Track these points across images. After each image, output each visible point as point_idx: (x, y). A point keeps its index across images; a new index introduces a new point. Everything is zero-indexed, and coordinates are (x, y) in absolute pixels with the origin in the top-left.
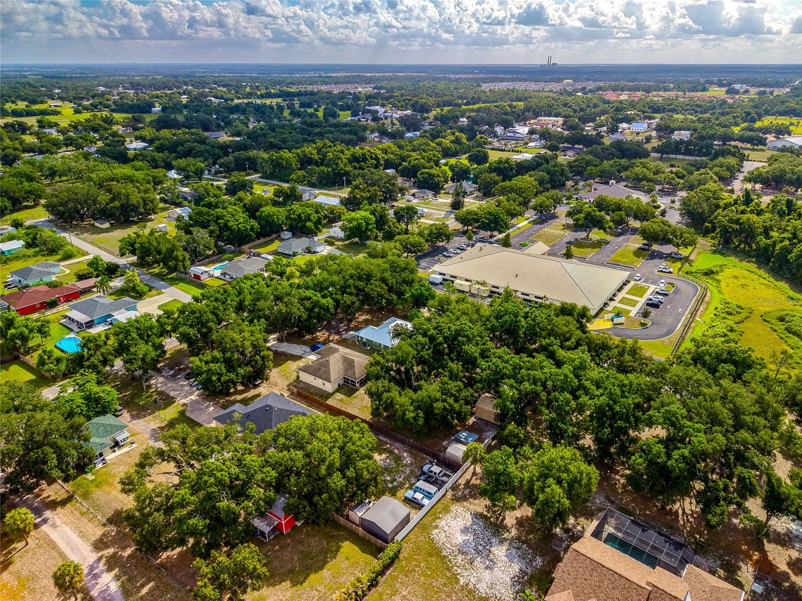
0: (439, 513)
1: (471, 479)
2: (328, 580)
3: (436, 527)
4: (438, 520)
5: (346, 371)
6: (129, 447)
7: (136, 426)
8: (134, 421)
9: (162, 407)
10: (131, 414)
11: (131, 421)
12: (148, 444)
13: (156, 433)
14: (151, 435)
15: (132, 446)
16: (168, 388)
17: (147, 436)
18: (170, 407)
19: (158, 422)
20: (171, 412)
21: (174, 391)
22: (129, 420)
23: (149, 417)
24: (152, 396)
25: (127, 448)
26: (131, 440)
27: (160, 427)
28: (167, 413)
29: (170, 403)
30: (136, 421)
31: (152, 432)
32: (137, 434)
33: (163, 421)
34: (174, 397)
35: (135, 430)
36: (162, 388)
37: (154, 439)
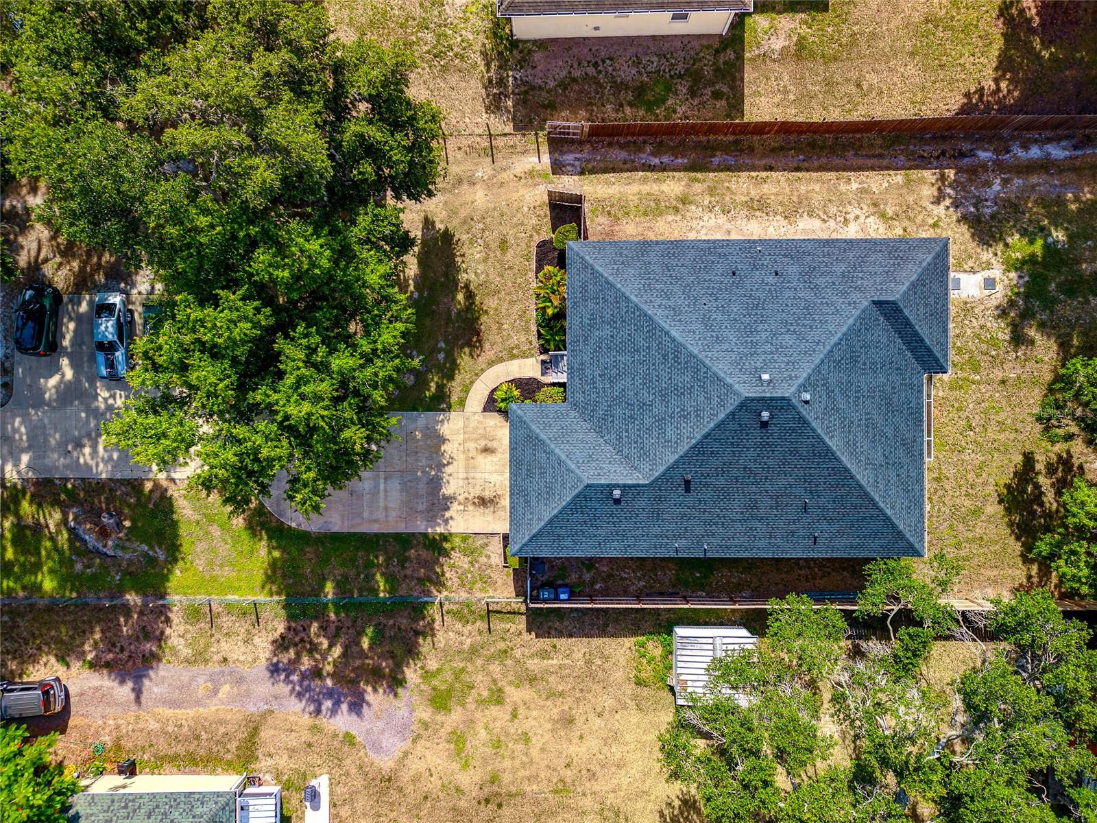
6: (316, 808)
7: (198, 702)
8: (146, 682)
9: (161, 555)
10: (94, 665)
11: (138, 692)
12: (349, 739)
13: (303, 676)
14: (300, 695)
15: (314, 796)
16: (37, 444)
17: (295, 710)
18: (183, 531)
19: (242, 627)
20: (224, 549)
21: (79, 445)
22: (124, 691)
23: (178, 635)
24: (38, 529)
25: (309, 813)
26: (278, 775)
27: (281, 644)
28: (211, 564)
29: (153, 514)
30: (158, 683)
31: (287, 680)
32: (255, 731)
33: (255, 614)
34: (127, 475)
35: (222, 722)
36: (16, 465)
37: (337, 703)
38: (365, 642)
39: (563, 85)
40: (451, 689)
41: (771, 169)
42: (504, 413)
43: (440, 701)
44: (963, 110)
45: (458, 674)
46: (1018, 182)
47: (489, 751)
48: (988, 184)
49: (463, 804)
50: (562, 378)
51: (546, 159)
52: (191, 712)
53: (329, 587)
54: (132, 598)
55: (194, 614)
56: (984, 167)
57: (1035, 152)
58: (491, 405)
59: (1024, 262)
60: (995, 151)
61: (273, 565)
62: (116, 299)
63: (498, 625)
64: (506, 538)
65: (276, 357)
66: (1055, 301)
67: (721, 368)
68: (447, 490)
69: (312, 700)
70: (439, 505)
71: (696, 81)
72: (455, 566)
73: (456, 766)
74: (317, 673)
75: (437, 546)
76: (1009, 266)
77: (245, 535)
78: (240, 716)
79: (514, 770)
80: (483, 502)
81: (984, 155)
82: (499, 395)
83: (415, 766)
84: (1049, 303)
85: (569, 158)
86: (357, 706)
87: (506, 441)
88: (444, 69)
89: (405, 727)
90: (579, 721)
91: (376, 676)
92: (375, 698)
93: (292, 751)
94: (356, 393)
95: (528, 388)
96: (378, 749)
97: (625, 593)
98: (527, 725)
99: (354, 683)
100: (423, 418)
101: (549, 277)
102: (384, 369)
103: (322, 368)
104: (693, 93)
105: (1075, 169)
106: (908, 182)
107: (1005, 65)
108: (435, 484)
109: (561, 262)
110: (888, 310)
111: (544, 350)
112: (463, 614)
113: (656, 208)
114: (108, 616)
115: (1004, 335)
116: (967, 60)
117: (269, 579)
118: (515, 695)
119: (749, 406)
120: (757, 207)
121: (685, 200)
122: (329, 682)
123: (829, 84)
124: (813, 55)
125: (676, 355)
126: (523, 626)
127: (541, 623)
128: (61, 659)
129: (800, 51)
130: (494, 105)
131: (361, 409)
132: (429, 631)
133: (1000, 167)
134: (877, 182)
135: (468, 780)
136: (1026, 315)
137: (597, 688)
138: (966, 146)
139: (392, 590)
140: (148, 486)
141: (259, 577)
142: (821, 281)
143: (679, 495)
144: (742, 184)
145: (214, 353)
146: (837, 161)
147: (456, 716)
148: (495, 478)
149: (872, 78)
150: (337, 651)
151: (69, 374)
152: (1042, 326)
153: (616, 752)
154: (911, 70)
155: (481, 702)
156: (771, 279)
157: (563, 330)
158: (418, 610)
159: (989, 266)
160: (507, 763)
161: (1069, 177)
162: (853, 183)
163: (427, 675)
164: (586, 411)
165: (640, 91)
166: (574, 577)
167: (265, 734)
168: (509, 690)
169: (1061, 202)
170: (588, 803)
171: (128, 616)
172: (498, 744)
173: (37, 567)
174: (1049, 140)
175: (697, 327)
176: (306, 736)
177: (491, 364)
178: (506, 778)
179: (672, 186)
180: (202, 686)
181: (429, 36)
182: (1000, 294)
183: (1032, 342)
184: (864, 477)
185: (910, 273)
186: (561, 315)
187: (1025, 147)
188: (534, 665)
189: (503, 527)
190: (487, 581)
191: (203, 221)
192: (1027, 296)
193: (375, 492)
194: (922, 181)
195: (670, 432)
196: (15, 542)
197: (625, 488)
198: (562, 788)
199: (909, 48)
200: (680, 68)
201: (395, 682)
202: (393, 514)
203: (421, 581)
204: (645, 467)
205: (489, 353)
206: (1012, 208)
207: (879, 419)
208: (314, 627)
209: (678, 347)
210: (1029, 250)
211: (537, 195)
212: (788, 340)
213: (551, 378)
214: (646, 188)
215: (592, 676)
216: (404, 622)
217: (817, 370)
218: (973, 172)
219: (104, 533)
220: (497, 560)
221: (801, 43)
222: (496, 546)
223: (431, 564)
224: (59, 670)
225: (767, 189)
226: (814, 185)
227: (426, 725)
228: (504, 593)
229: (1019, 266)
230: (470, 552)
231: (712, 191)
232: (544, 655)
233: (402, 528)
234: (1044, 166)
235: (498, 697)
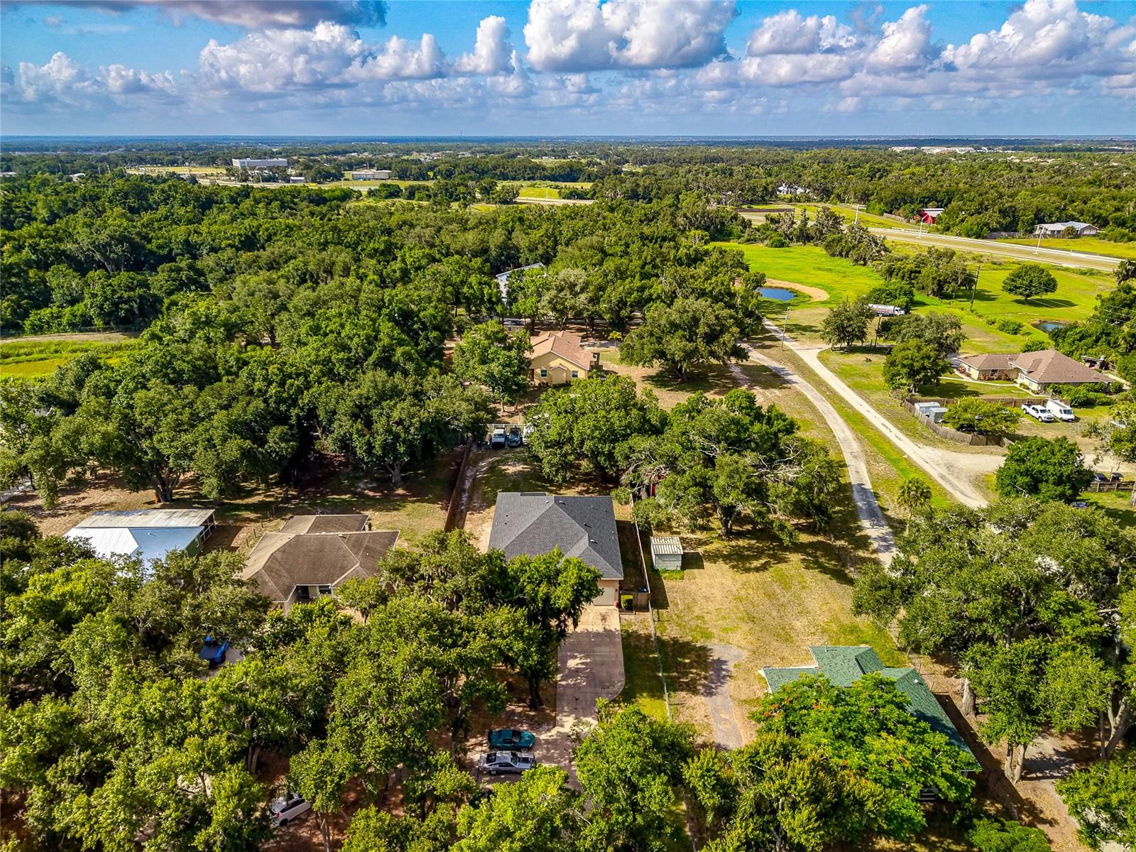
7: (735, 727)
12: (739, 665)
13: (711, 683)
14: (722, 684)
17: (731, 685)
27: (695, 693)
31: (715, 689)
32: (745, 701)
33: (677, 706)
37: (723, 669)
38: (686, 661)
40: (700, 632)
44: (446, 511)
45: (692, 630)
46: (475, 500)
47: (728, 621)
49: (757, 628)
52: (742, 731)
60: (463, 505)
63: (665, 618)
68: (601, 630)
69: (724, 680)
72: (637, 630)
73: (739, 631)
74: (708, 677)
75: (628, 634)
78: (737, 709)
79: (735, 613)
83: (744, 644)
86: (721, 662)
89: (725, 647)
90: (705, 594)
91: (703, 656)
92: (715, 656)
96: (740, 656)
98: (711, 609)
99: (709, 664)
112: (661, 628)
122: (712, 673)
126: (664, 611)
127: (660, 605)
132: (675, 638)
135: (745, 627)
137: (688, 590)
139: (654, 652)
143: (592, 529)
147: (713, 630)
150: (694, 671)
153: (716, 585)
155: (704, 623)
158: (664, 643)
160: (732, 615)
167: (744, 697)
169: (486, 492)
170: (742, 592)
172: (724, 618)
174: (461, 497)
178: (739, 615)
180: (724, 726)
187: (463, 500)
188: (682, 607)
190: (644, 621)
194: (470, 517)
208: (683, 680)
220: (632, 617)
223: (637, 637)
227: (722, 640)
228: (648, 616)
230: (630, 625)
232: (677, 604)
235: (701, 618)
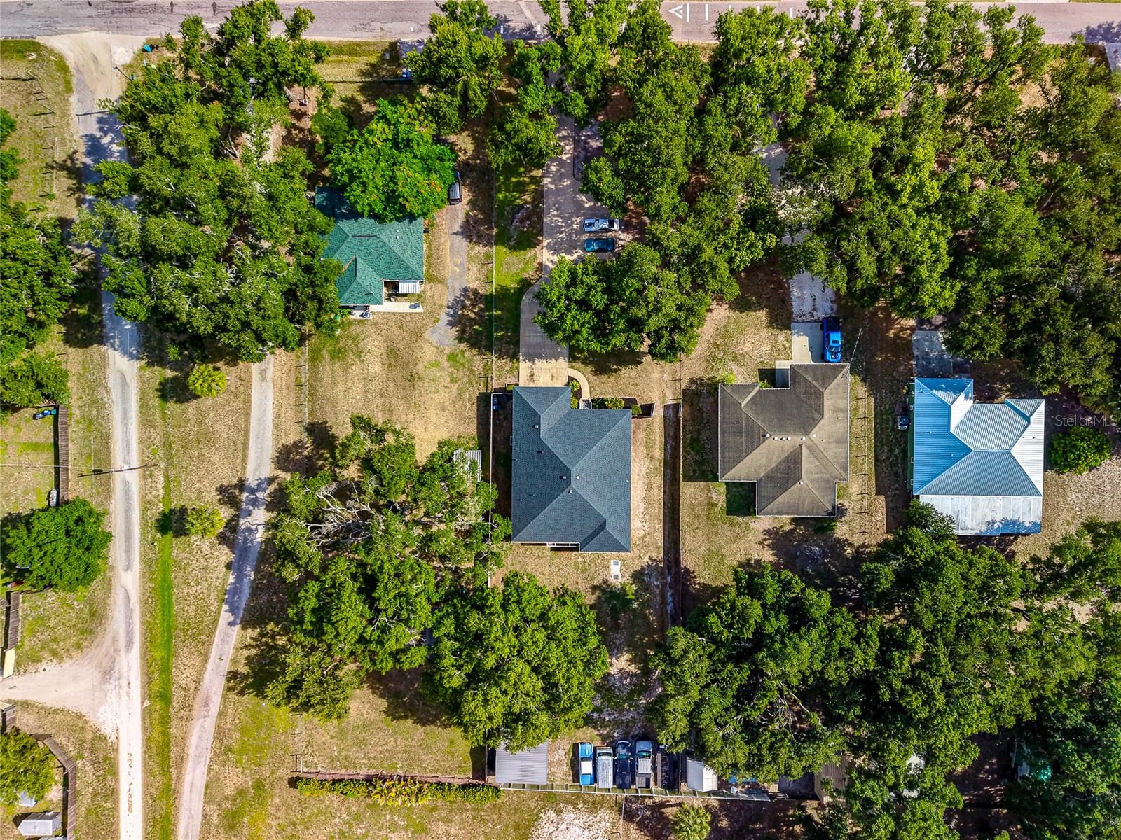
0: (584, 802)
1: (671, 806)
2: (414, 742)
3: (559, 812)
4: (570, 807)
5: (770, 477)
6: (411, 307)
7: (452, 258)
8: (460, 237)
9: (512, 243)
10: (467, 214)
11: (457, 234)
12: (437, 320)
13: (463, 301)
14: (455, 300)
15: (415, 307)
16: (558, 192)
17: (449, 298)
18: (522, 252)
19: (482, 277)
20: (514, 269)
21: (557, 209)
22: (457, 228)
23: (480, 250)
24: (524, 192)
25: (409, 304)
26: (423, 292)
27: (475, 292)
28: (508, 264)
29: (529, 240)
30: (461, 242)
31: (461, 295)
32: (440, 282)
33: (488, 281)
34: (545, 229)
35: (444, 268)
36: (550, 183)
37: (451, 316)
38: (476, 327)
39: (700, 409)
40: (457, 362)
41: (665, 492)
42: (567, 385)
43: (452, 357)
44: (687, 571)
45: (463, 365)
46: (658, 591)
47: (432, 377)
48: (657, 580)
49: (411, 366)
50: (581, 408)
51: (671, 402)
52: (448, 255)
53: (499, 312)
54: (495, 231)
55: (488, 257)
56: (664, 578)
57: (670, 599)
58: (571, 379)
59: (625, 591)
60: (670, 584)
61: (508, 289)
62: (616, 227)
63: (482, 381)
64: (517, 385)
65: (586, 311)
66: (609, 603)
67: (582, 463)
68: (537, 361)
69: (453, 304)
70: (531, 358)
71: (700, 463)
72: (506, 364)
73: (425, 363)
74: (464, 307)
75: (514, 357)
76: (623, 585)
77: (520, 278)
78: (446, 276)
79: (424, 387)
80: (532, 376)
81: (669, 578)
82: (574, 382)
83: (426, 347)
84: (608, 600)
85: (671, 412)
86: (451, 324)
87: (556, 386)
88: (708, 361)
89: (442, 343)
90: (444, 413)
91: (463, 331)
92: (454, 331)
93: (433, 297)
94: (574, 335)
95: (578, 394)
96: (433, 332)
97: (494, 433)
98: (441, 392)
99: (460, 322)
100: (566, 352)
101: (620, 402)
102: (582, 344)
103: (583, 325)
104: (696, 462)
105: (662, 615)
106: (658, 548)
107: (705, 587)
108: (540, 357)
109: (625, 408)
110: (603, 526)
111: (593, 401)
112: (487, 368)
113: (649, 446)
114: (488, 221)
115: (595, 583)
116: (707, 572)
117: (502, 288)
118: (454, 387)
119: (568, 472)
120: (649, 487)
121: (652, 458)
122: (460, 312)
123: (699, 516)
124: (710, 510)
125: (587, 448)
126: (482, 391)
127: (484, 399)
128: (470, 202)
129: (711, 505)
130: (692, 381)
131: (569, 336)
132: (480, 354)
133: (664, 585)
134: (659, 535)
135: (420, 368)
136: (604, 591)
137: (457, 421)
138: (673, 571)
139: (497, 338)
140: (541, 238)
141: (503, 284)
142: (613, 502)
143: (536, 449)
144: (658, 481)
145: (587, 294)
146: (667, 520)
147: (446, 364)
148: (541, 380)
149: (700, 534)
150: (473, 316)
151: (587, 205)
152: (599, 597)
153: (431, 428)
154: (703, 549)
155: (451, 373)
156: (615, 484)
157: (600, 408)
158: (489, 349)
159: (623, 577)
160: (427, 384)
161: (660, 613)
162: (659, 526)
163: (463, 352)
164: (568, 416)
165: (697, 440)
166: (501, 412)
167: (439, 286)
168: (456, 385)
169: (649, 608)
170: (411, 416)
171: (487, 229)
172: (434, 380)
173: (507, 190)
174: (674, 605)
175: (597, 456)
176: (438, 303)
177: (588, 379)
178: (421, 384)
179: (658, 453)
180: (459, 260)
181: (721, 355)
182: (612, 581)
183: (593, 594)
184: (542, 515)
185: (616, 535)
186: (606, 407)
187: (672, 595)
188: (466, 395)
189: (521, 385)
190: (500, 376)
191: (628, 293)
192: (611, 592)
193: (536, 332)
194: (659, 553)
195: (560, 446)
196: (518, 182)
197: (539, 429)
198: (416, 406)
199: (712, 548)
200: (705, 457)
201: (460, 339)
202: (527, 339)
203: (500, 350)
204: (546, 437)
205: (592, 378)
206: (646, 588)
207: (562, 522)
208: (482, 306)
209: (590, 449)
210: (630, 593)
211: (656, 399)
212: (592, 487)
213: (581, 404)
214: (657, 442)
215: (462, 419)
216: (483, 343)
217: (581, 496)
218: (662, 574)
219: (522, 221)
220: (509, 381)
221: (714, 505)
222: (514, 381)
223: (507, 354)
224: (465, 200)
225: (656, 492)
226: (658, 510)
227: (442, 351)
228: (495, 384)
229: (623, 589)
230: (512, 370)
231: (656, 469)
232: (470, 400)
233: (522, 342)
234: (664, 602)
235: (453, 381)
